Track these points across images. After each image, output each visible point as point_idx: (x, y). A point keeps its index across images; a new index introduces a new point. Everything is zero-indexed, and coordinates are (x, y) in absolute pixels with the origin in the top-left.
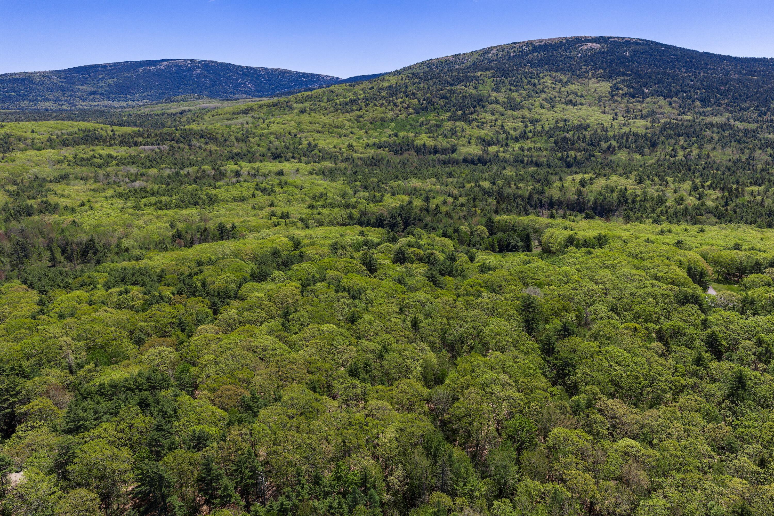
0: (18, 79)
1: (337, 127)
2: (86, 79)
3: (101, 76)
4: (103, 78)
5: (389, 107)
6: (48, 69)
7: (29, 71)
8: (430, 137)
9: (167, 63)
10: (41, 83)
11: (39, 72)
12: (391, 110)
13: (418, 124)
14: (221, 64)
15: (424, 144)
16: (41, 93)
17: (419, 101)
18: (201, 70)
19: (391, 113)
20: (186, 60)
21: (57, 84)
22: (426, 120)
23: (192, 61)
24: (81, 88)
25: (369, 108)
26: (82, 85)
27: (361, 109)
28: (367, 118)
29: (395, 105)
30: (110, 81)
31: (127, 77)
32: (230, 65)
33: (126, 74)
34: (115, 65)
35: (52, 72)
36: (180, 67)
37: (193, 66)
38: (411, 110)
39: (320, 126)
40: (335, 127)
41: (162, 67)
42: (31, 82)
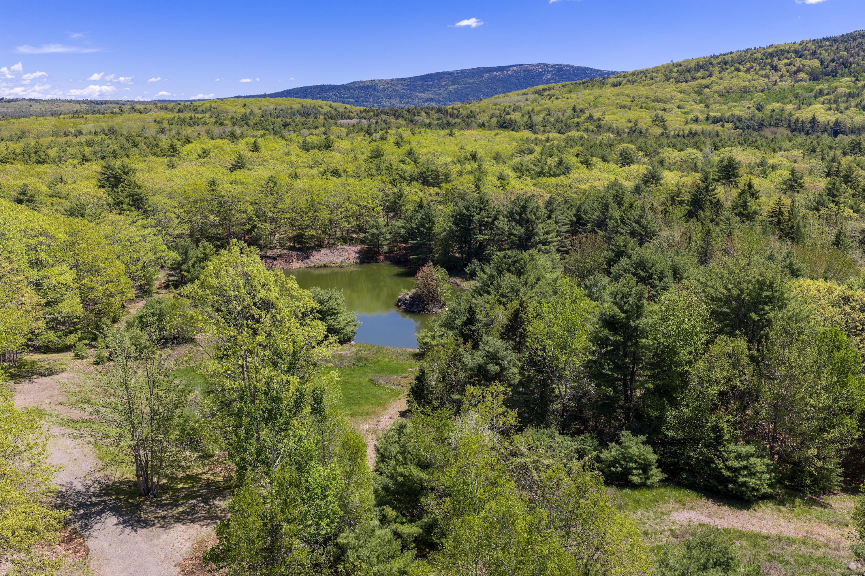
0: (363, 87)
1: (659, 101)
2: (428, 86)
3: (443, 83)
4: (446, 85)
5: (762, 72)
6: (395, 77)
7: (376, 78)
8: (830, 109)
9: (516, 68)
10: (384, 90)
11: (386, 80)
12: (767, 76)
13: (812, 94)
14: (578, 68)
15: (814, 118)
16: (380, 100)
17: (822, 63)
18: (553, 75)
19: (763, 81)
20: (538, 65)
21: (398, 91)
22: (830, 88)
23: (545, 65)
24: (420, 95)
25: (725, 75)
26: (422, 92)
27: (710, 75)
28: (716, 87)
29: (775, 68)
30: (451, 88)
31: (469, 83)
32: (588, 69)
33: (469, 80)
34: (462, 71)
35: (398, 80)
36: (529, 71)
37: (545, 71)
38: (802, 75)
39: (629, 99)
40: (653, 101)
41: (510, 73)
42: (374, 89)
